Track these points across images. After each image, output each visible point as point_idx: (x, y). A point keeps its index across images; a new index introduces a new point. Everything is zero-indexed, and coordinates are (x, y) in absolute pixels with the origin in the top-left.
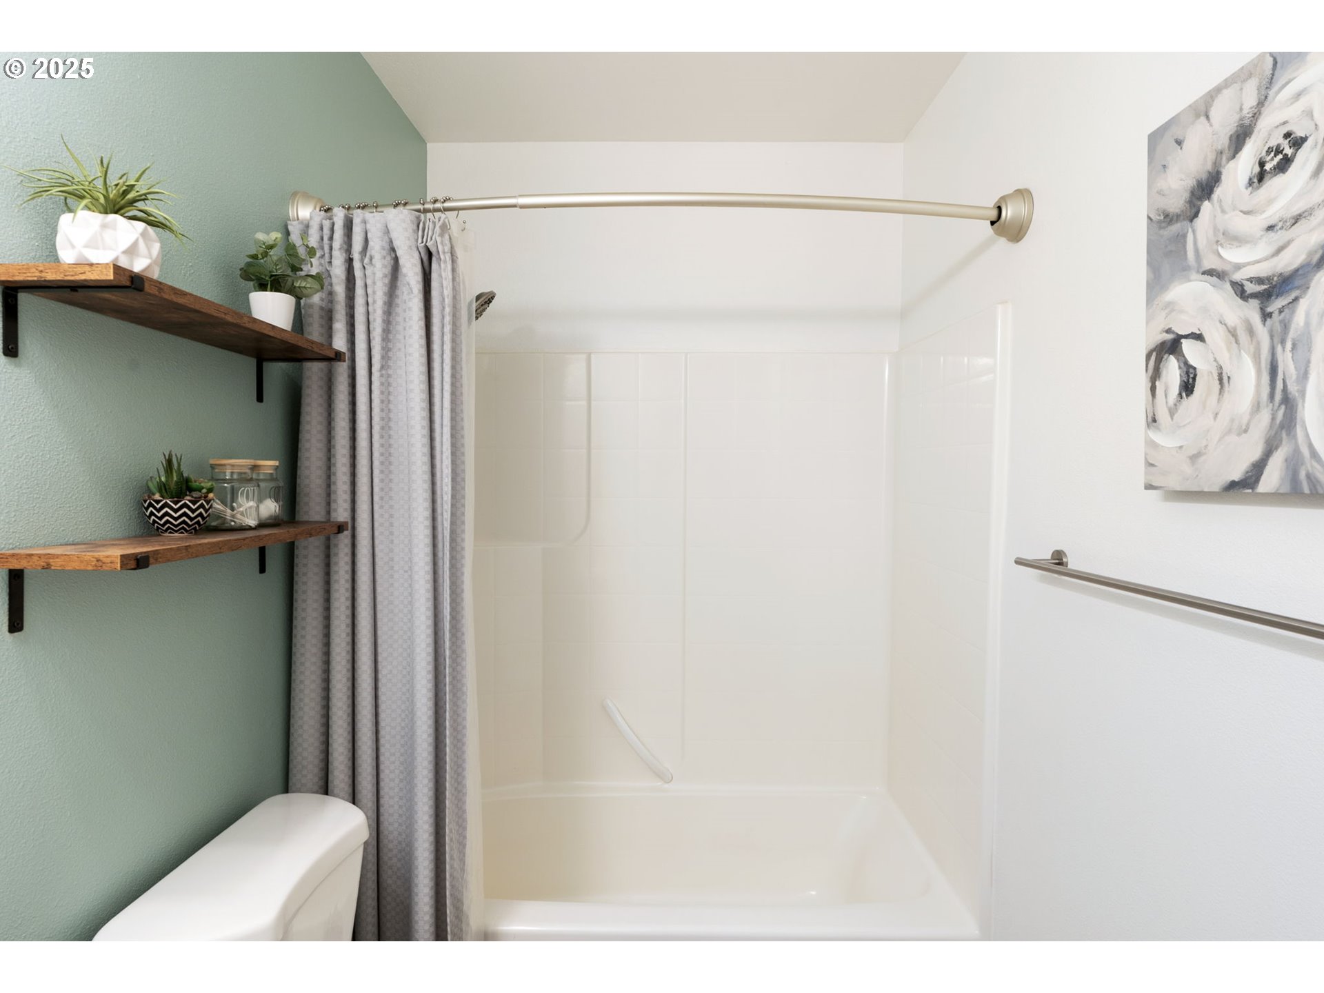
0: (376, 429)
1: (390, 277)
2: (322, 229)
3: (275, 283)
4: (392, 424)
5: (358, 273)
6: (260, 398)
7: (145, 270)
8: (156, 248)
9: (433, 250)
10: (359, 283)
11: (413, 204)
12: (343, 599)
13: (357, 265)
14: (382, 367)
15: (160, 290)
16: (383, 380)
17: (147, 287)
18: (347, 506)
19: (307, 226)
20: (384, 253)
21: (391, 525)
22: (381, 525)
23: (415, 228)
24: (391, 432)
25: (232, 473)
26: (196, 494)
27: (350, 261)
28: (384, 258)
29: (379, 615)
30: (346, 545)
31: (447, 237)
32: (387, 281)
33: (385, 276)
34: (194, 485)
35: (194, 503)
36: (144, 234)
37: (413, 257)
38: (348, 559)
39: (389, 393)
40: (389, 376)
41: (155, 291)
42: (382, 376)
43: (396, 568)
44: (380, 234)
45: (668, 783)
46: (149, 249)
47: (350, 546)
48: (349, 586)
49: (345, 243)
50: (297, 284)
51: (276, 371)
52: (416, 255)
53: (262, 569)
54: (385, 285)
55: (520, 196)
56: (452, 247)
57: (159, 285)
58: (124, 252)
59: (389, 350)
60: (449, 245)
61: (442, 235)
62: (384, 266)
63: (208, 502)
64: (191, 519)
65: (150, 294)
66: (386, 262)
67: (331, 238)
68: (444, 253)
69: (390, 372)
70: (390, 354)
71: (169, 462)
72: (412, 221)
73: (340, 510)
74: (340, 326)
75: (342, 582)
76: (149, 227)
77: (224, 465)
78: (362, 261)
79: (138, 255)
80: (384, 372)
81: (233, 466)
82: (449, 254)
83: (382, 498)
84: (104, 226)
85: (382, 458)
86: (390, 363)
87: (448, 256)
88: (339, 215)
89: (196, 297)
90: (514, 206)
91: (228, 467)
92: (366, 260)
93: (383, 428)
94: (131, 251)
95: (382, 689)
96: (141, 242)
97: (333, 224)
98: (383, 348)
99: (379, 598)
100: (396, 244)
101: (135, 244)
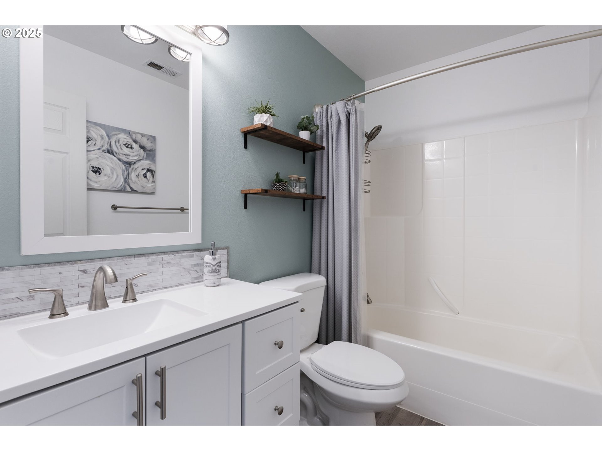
0: (334, 169)
1: (338, 122)
2: (320, 113)
3: (305, 128)
4: (339, 167)
5: (329, 123)
6: (304, 163)
7: (269, 125)
8: (272, 120)
9: (349, 111)
10: (330, 126)
11: (346, 99)
12: (324, 220)
13: (329, 121)
14: (336, 150)
15: (271, 129)
16: (336, 154)
17: (268, 128)
18: (326, 192)
19: (317, 113)
20: (336, 116)
21: (339, 198)
22: (336, 198)
23: (345, 106)
24: (339, 170)
25: (293, 179)
26: (282, 182)
27: (327, 120)
28: (336, 117)
29: (335, 226)
30: (326, 204)
31: (354, 106)
32: (337, 124)
33: (336, 122)
34: (283, 180)
35: (282, 184)
36: (269, 117)
37: (343, 115)
38: (326, 208)
39: (338, 158)
40: (338, 153)
41: (270, 129)
42: (336, 153)
43: (340, 211)
44: (335, 110)
45: (457, 314)
46: (270, 120)
47: (327, 204)
48: (326, 216)
49: (326, 115)
50: (311, 128)
51: (309, 155)
52: (345, 114)
53: (304, 210)
54: (336, 125)
55: (376, 87)
56: (356, 109)
57: (271, 128)
58: (265, 121)
59: (338, 145)
60: (355, 109)
61: (352, 106)
62: (336, 119)
63: (285, 184)
64: (282, 188)
65: (269, 130)
66: (336, 118)
67: (323, 115)
68: (353, 111)
69: (338, 151)
70: (338, 146)
71: (277, 174)
72: (344, 104)
73: (324, 193)
74: (325, 140)
75: (324, 214)
76: (270, 115)
77: (291, 177)
78: (331, 119)
79: (268, 122)
80: (336, 152)
81: (293, 177)
82: (355, 112)
83: (336, 190)
84: (261, 116)
85: (336, 178)
86: (339, 149)
87: (354, 112)
88: (325, 107)
89: (280, 130)
90: (374, 91)
91: (292, 177)
92: (332, 119)
93: (336, 169)
94: (266, 121)
95: (336, 249)
96: (268, 119)
97: (323, 111)
98: (336, 144)
99: (335, 221)
100: (339, 112)
101: (267, 119)
